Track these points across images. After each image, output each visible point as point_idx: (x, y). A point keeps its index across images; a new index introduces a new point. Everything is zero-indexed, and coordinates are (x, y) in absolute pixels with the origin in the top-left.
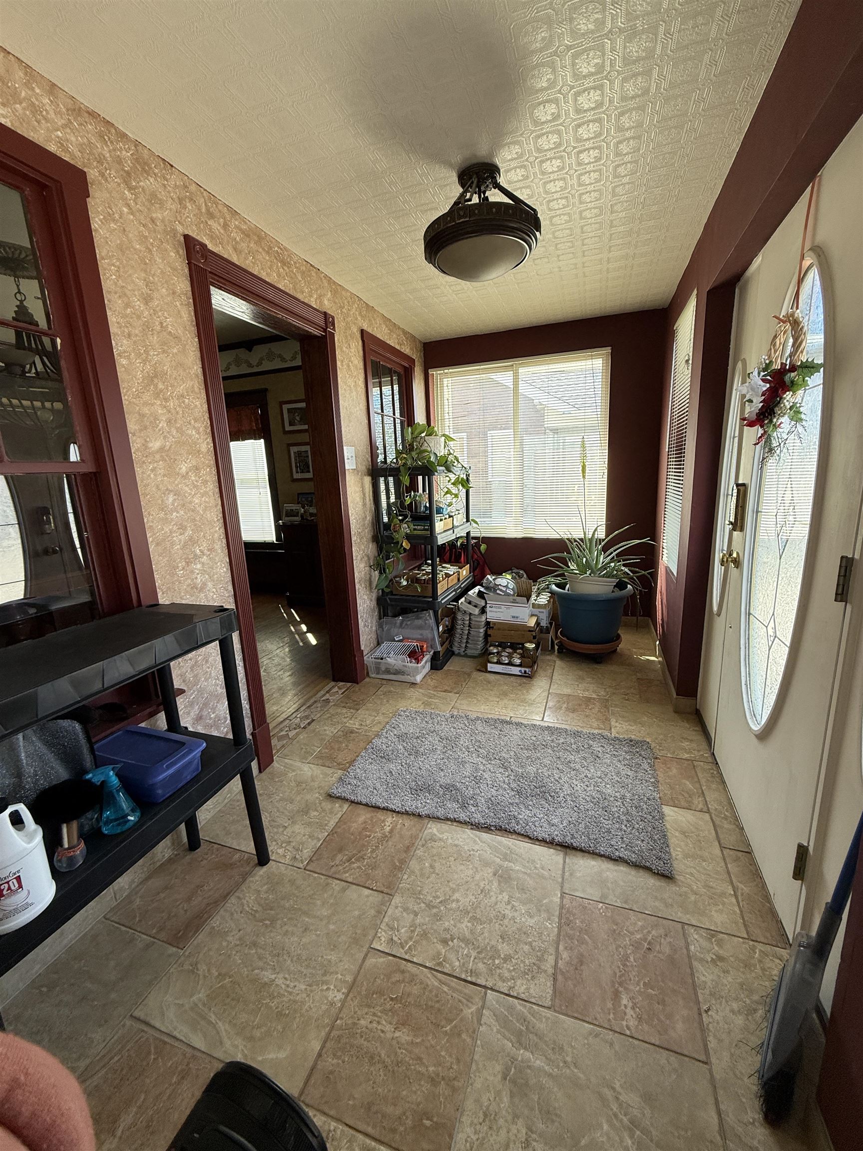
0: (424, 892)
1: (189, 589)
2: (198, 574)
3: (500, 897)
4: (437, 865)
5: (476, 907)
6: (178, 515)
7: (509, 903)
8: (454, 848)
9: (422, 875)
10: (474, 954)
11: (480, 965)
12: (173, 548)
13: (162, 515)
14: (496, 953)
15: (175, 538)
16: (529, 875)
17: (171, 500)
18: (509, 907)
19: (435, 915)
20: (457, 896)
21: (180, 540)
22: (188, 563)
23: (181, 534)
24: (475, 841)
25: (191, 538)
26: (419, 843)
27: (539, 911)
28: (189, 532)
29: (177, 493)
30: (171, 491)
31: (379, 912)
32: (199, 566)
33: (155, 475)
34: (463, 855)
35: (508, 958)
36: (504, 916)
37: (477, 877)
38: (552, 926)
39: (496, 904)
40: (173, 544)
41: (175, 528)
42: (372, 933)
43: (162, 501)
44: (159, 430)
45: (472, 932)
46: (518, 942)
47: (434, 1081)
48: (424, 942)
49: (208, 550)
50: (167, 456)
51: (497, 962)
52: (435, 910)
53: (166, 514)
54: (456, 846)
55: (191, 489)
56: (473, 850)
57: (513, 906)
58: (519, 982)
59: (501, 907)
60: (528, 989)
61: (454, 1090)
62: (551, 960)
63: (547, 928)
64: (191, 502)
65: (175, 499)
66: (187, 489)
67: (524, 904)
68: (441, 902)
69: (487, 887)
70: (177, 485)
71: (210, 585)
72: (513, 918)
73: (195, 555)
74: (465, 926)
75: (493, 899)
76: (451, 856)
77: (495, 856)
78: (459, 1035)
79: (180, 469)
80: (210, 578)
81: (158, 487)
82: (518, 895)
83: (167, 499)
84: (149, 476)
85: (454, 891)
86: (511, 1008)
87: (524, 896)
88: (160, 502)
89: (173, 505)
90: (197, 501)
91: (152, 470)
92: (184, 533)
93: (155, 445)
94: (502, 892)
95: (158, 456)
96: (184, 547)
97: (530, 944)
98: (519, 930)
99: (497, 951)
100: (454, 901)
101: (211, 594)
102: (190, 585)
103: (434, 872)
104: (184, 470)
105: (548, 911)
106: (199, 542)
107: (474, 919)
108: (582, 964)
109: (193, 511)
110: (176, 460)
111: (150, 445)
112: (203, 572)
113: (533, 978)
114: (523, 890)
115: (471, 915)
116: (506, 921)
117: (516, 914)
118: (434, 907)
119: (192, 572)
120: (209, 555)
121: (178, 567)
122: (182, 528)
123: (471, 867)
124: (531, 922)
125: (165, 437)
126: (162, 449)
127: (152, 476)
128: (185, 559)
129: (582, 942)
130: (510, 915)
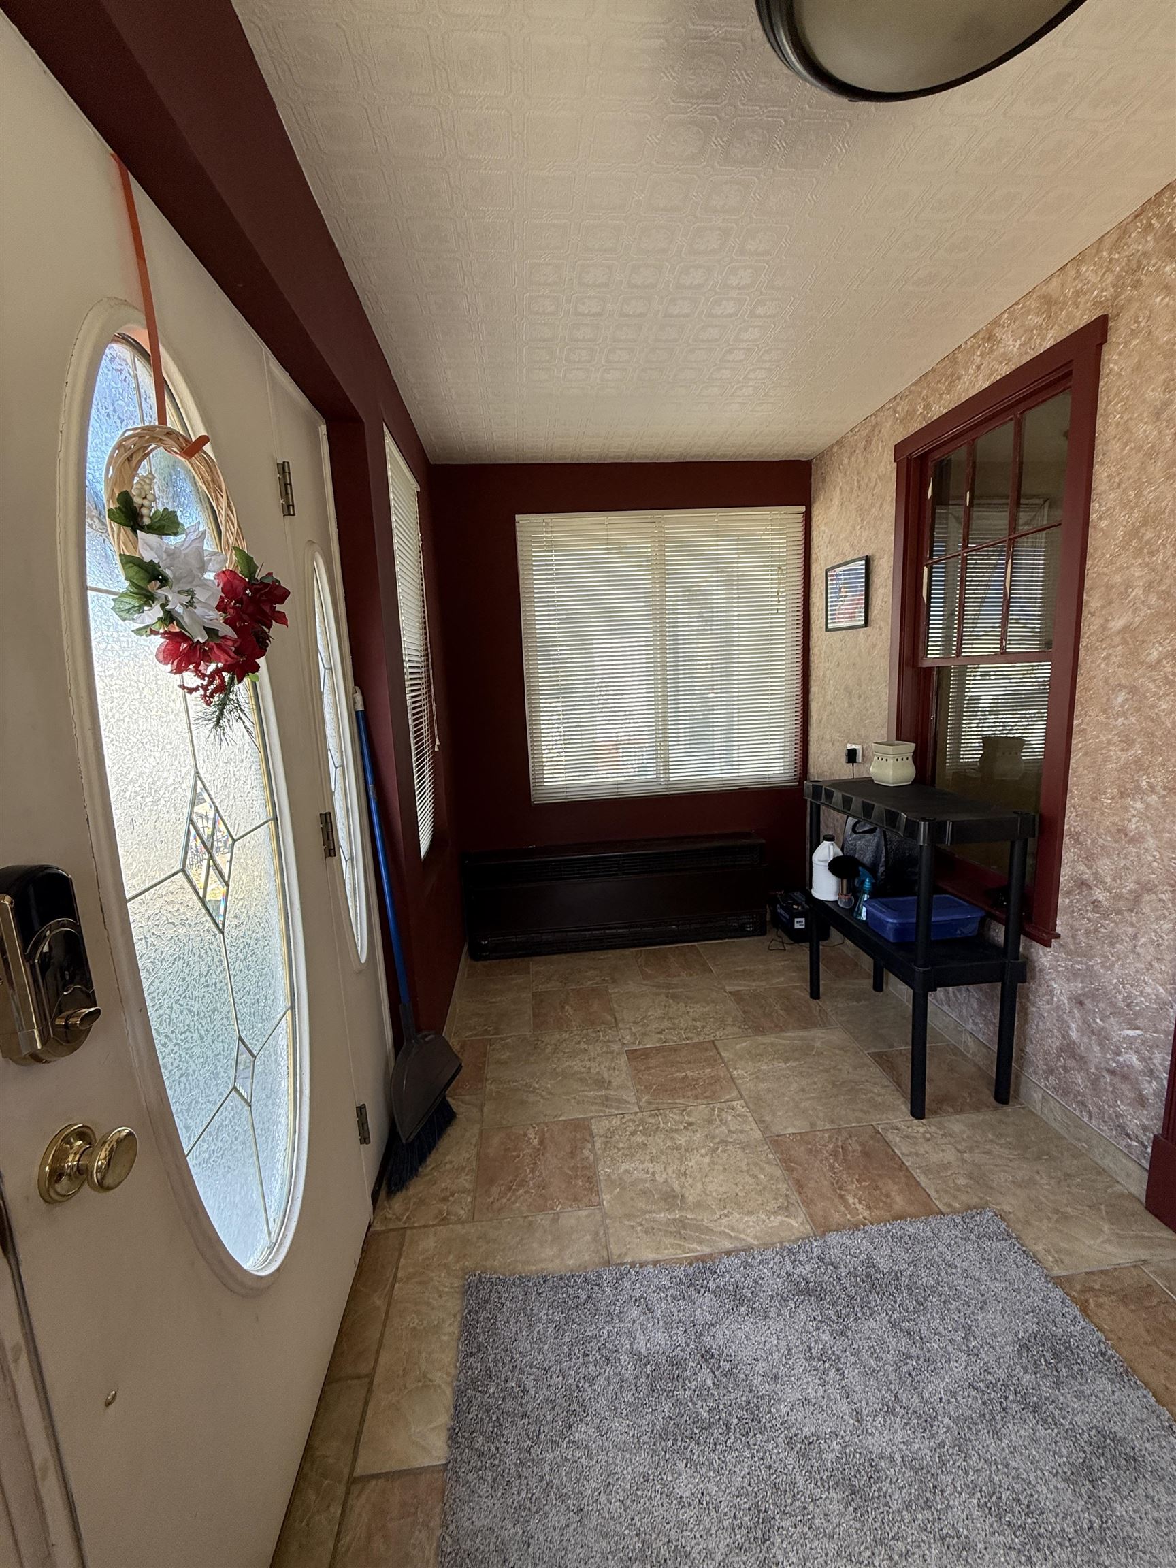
0: (739, 1151)
1: (1113, 829)
2: (1134, 816)
3: (664, 1176)
4: (751, 1181)
5: (682, 1157)
6: (1125, 722)
7: (653, 1174)
8: (750, 1209)
9: (756, 1164)
10: (662, 1125)
11: (653, 1121)
12: (1105, 765)
13: (1102, 718)
14: (645, 1132)
15: (1112, 753)
16: (646, 1212)
17: (1120, 699)
18: (651, 1170)
19: (713, 1137)
20: (707, 1160)
21: (1119, 758)
22: (1122, 795)
23: (1122, 750)
24: (733, 1229)
25: (1138, 761)
26: (795, 1197)
27: (620, 1179)
28: (1137, 750)
29: (1133, 690)
30: (1125, 687)
31: (763, 1121)
32: (1139, 805)
33: (1107, 665)
34: (733, 1205)
35: (633, 1133)
36: (652, 1161)
37: (699, 1185)
38: (603, 1170)
39: (665, 1168)
40: (1106, 760)
41: (1116, 739)
42: (752, 1107)
43: (1108, 700)
44: (1129, 602)
45: (672, 1138)
46: (630, 1147)
47: (649, 1068)
48: (706, 1117)
49: (1165, 788)
50: (1131, 637)
51: (641, 1128)
52: (717, 1140)
53: (1108, 718)
54: (750, 1213)
55: (1159, 687)
56: (726, 1216)
57: (647, 1172)
58: (619, 1123)
59: (658, 1168)
60: (610, 1122)
61: (636, 1069)
62: (598, 1145)
63: (609, 1167)
64: (1153, 707)
65: (1127, 700)
66: (1151, 686)
67: (637, 1179)
68: (717, 1149)
69: (683, 1180)
70: (1137, 679)
71: (1151, 842)
72: (642, 1163)
73: (1138, 787)
74: (682, 1140)
75: (670, 1171)
76: (744, 1197)
77: (695, 1219)
78: (646, 1087)
79: (1149, 654)
80: (1155, 832)
81: (1106, 681)
82: (648, 1185)
83: (1116, 698)
84: (1099, 666)
85: (713, 1163)
86: (618, 1108)
87: (641, 1186)
88: (1104, 700)
89: (1122, 706)
90: (1164, 707)
91: (1104, 659)
92: (1127, 750)
93: (1117, 624)
94: (666, 1181)
95: (1117, 640)
96: (1123, 768)
97: (619, 1150)
98: (633, 1156)
99: (644, 1135)
100: (707, 1154)
101: (1150, 858)
102: (1117, 824)
103: (748, 1171)
104: (1155, 655)
105: (613, 1182)
106: (1150, 771)
107: (678, 1148)
108: (572, 1152)
109: (1152, 720)
110: (1143, 642)
111: (1111, 624)
112: (1144, 817)
113: (609, 1129)
114: (644, 1192)
115: (683, 1150)
116: (648, 1157)
117: (641, 1167)
118: (719, 1143)
119: (1126, 809)
120: (1164, 796)
121: (1105, 793)
122: (1128, 742)
123: (714, 1194)
124: (625, 1166)
125: (1134, 612)
126: (1125, 629)
127: (1103, 666)
128: (1120, 786)
129: (574, 1169)
130: (646, 1163)
